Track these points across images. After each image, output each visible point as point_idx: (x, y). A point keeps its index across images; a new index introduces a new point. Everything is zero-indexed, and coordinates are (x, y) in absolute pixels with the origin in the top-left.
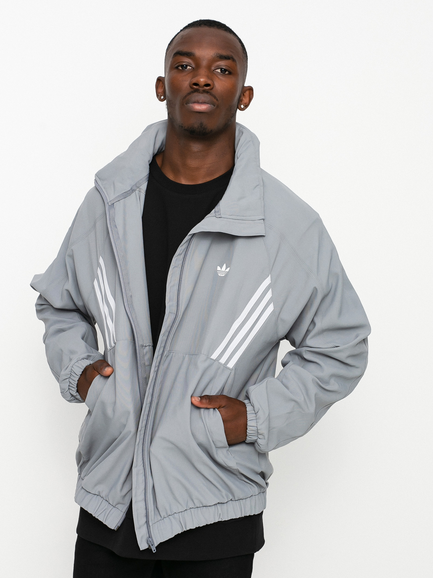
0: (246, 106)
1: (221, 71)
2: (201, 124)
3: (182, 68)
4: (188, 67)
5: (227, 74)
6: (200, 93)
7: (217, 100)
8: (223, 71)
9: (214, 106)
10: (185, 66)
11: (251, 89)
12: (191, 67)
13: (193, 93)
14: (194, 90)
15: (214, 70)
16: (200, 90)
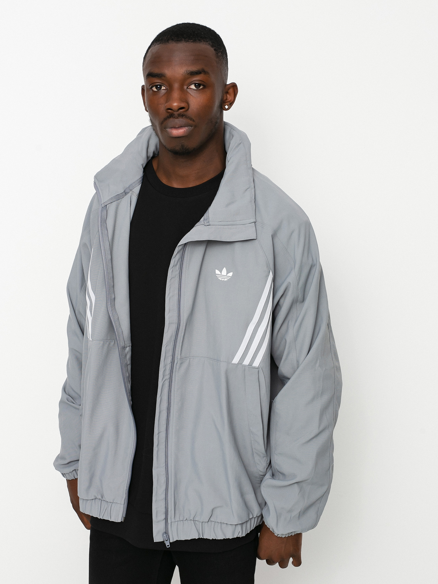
0: (231, 104)
1: (195, 86)
2: (182, 146)
3: (156, 89)
4: (163, 88)
5: (201, 89)
6: (175, 118)
7: (193, 121)
8: (198, 86)
9: (192, 127)
10: (159, 86)
11: (234, 86)
12: (165, 87)
13: (169, 118)
14: (169, 115)
15: (187, 88)
16: (175, 114)
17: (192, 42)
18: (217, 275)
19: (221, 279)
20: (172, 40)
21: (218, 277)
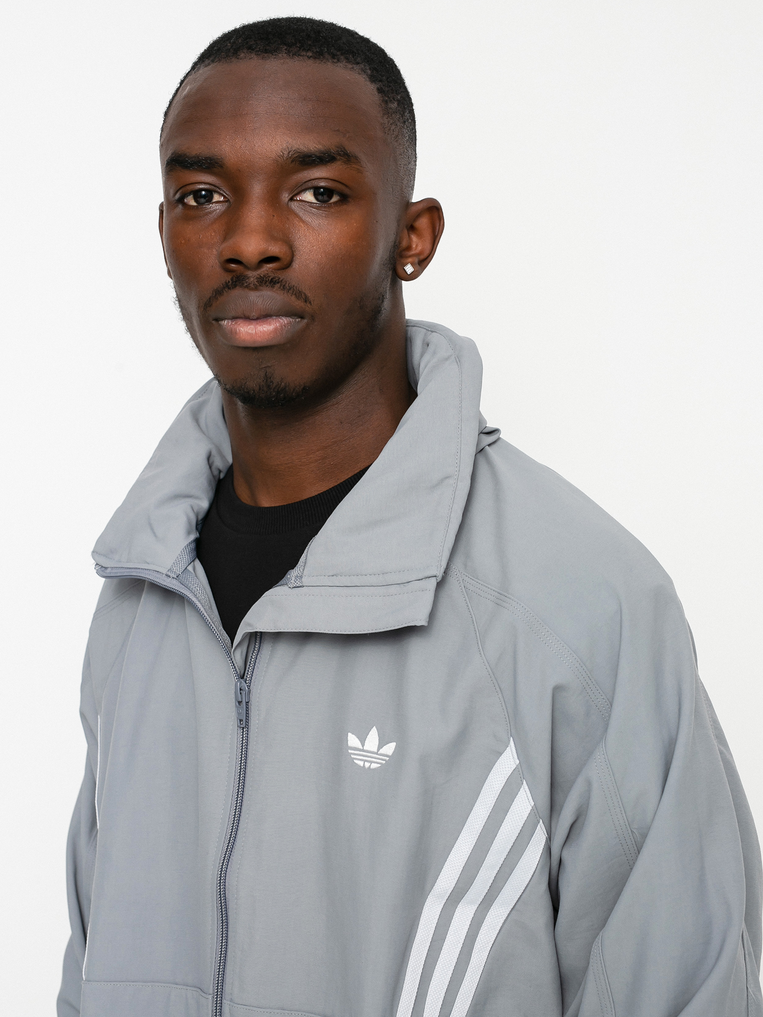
0: (423, 262)
1: (316, 195)
2: (267, 378)
3: (196, 201)
4: (216, 198)
5: (335, 203)
6: (247, 287)
7: (306, 299)
8: (323, 194)
9: (302, 317)
10: (204, 194)
11: (433, 209)
12: (223, 195)
13: (229, 288)
14: (232, 279)
15: (292, 199)
16: (248, 278)
17: (309, 58)
18: (350, 751)
19: (361, 763)
20: (250, 49)
21: (352, 756)
